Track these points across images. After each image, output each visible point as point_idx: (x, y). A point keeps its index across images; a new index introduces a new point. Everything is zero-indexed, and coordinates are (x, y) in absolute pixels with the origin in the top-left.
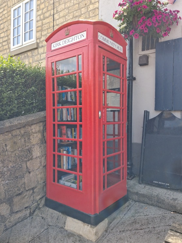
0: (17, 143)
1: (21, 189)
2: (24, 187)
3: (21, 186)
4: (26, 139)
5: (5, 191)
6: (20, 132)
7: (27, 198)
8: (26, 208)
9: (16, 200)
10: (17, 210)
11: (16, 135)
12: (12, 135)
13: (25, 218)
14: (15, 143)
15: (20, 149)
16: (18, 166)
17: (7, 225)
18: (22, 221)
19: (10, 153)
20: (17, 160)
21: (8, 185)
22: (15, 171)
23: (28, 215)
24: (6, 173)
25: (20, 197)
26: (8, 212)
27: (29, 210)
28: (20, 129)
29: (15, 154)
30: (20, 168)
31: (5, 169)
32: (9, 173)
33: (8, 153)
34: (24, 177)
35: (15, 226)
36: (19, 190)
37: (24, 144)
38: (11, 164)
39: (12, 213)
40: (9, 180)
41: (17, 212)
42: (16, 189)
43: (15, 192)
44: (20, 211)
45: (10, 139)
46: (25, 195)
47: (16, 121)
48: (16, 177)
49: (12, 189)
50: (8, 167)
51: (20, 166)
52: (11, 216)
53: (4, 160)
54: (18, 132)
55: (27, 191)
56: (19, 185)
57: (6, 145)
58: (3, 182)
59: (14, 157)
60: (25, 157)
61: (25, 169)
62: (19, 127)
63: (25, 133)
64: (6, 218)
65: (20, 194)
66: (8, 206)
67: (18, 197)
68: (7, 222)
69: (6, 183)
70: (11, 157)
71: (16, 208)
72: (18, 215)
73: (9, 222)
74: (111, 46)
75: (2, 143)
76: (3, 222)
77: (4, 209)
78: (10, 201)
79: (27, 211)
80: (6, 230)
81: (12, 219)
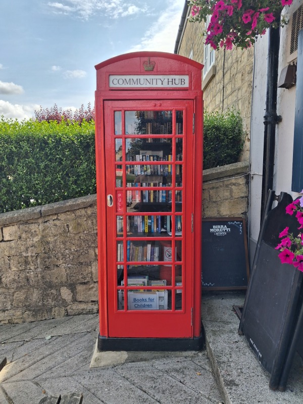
0: (81, 225)
1: (87, 279)
2: (91, 277)
3: (87, 274)
5: (67, 274)
7: (96, 291)
8: (93, 301)
9: (80, 288)
10: (80, 300)
11: (81, 216)
12: (76, 216)
13: (90, 312)
14: (78, 224)
15: (85, 232)
16: (83, 251)
17: (69, 311)
18: (86, 314)
20: (81, 244)
21: (70, 269)
22: (79, 256)
23: (95, 311)
24: (68, 256)
25: (84, 287)
26: (70, 297)
27: (97, 305)
29: (80, 237)
31: (67, 251)
32: (72, 256)
33: (71, 234)
34: (91, 266)
35: (78, 316)
36: (84, 278)
37: (91, 226)
38: (74, 248)
39: (74, 300)
40: (71, 264)
41: (80, 302)
42: (80, 277)
43: (78, 280)
44: (85, 303)
45: (73, 220)
46: (91, 286)
47: (80, 200)
48: (80, 263)
49: (75, 275)
50: (70, 250)
51: (87, 252)
52: (73, 303)
53: (66, 242)
54: (83, 212)
55: (95, 282)
56: (85, 273)
57: (68, 225)
58: (64, 264)
59: (78, 240)
60: (92, 242)
64: (67, 302)
65: (85, 283)
66: (70, 291)
67: (81, 285)
68: (68, 308)
69: (68, 267)
70: (75, 239)
71: (80, 297)
72: (82, 306)
73: (70, 308)
74: (148, 86)
75: (63, 223)
76: (64, 306)
77: (66, 293)
78: (72, 287)
79: (93, 306)
80: (67, 315)
81: (74, 307)
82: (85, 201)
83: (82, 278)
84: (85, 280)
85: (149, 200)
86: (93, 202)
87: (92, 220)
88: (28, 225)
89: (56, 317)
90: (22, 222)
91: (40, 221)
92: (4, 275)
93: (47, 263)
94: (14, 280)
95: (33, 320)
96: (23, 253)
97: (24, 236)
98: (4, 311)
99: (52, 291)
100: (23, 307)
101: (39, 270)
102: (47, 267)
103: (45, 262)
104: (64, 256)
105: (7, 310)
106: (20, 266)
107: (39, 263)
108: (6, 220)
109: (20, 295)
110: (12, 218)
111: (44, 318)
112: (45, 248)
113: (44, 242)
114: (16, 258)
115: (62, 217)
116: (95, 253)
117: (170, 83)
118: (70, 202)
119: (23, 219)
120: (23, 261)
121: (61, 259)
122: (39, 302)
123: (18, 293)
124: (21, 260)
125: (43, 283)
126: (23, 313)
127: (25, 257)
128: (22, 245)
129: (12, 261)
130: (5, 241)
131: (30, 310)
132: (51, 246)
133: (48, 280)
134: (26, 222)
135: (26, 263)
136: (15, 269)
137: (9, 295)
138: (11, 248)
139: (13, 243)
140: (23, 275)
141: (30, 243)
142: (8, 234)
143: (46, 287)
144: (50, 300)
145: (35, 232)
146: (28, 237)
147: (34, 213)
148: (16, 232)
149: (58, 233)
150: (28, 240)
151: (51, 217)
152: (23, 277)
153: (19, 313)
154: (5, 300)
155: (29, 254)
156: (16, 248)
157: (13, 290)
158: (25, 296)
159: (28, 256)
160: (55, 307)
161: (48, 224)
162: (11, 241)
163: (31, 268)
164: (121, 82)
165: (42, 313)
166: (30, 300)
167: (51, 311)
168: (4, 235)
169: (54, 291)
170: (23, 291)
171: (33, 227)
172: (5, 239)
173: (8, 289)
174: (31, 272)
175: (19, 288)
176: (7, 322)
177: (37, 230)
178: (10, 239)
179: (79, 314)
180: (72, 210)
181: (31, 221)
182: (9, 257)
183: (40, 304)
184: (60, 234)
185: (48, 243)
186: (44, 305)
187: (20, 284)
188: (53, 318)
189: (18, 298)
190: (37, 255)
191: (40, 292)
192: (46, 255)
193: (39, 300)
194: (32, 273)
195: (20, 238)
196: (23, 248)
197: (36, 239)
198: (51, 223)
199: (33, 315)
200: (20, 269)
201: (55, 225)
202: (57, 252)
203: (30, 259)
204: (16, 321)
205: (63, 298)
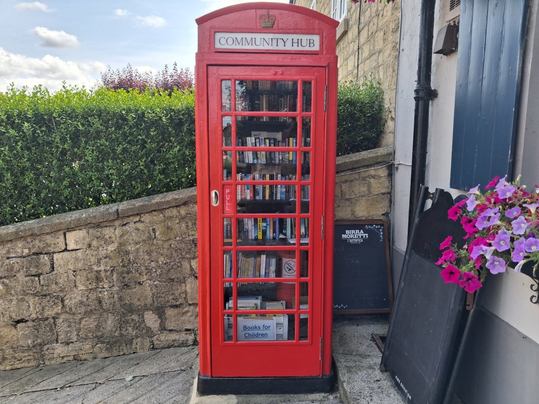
0: (172, 229)
1: (180, 300)
2: (185, 298)
3: (180, 294)
4: (190, 224)
5: (152, 294)
6: (179, 212)
7: (191, 316)
8: (187, 330)
9: (170, 312)
10: (171, 328)
11: (171, 217)
12: (165, 217)
13: (184, 344)
14: (169, 228)
15: (178, 239)
16: (175, 264)
17: (155, 343)
18: (179, 346)
19: (160, 243)
20: (172, 254)
21: (156, 287)
22: (169, 270)
23: (190, 342)
24: (154, 270)
25: (176, 311)
26: (157, 325)
27: (193, 335)
28: (178, 209)
29: (170, 245)
30: (178, 267)
31: (153, 264)
32: (160, 270)
33: (158, 242)
34: (185, 283)
35: (167, 349)
36: (176, 299)
37: (186, 231)
38: (163, 259)
39: (163, 328)
40: (159, 281)
41: (171, 330)
42: (171, 297)
43: (168, 302)
44: (177, 331)
45: (162, 221)
46: (186, 309)
47: (171, 196)
48: (170, 279)
49: (163, 295)
50: (157, 262)
51: (179, 265)
52: (161, 333)
53: (151, 251)
54: (174, 212)
55: (190, 305)
56: (177, 293)
57: (154, 230)
58: (149, 281)
59: (168, 249)
60: (187, 252)
61: (188, 271)
62: (174, 204)
63: (187, 214)
64: (153, 332)
65: (176, 306)
66: (156, 317)
67: (173, 309)
68: (154, 338)
69: (155, 285)
70: (163, 248)
71: (170, 325)
72: (173, 336)
73: (157, 339)
74: (266, 47)
75: (147, 226)
76: (149, 337)
77: (151, 320)
78: (160, 312)
79: (188, 335)
80: (153, 348)
81: (162, 338)
82: (177, 197)
83: (173, 299)
84: (177, 301)
85: (264, 196)
86: (188, 198)
87: (187, 223)
88: (100, 230)
89: (138, 351)
90: (92, 225)
91: (117, 223)
92: (68, 296)
93: (126, 280)
94: (81, 302)
95: (107, 356)
96: (93, 267)
97: (95, 243)
98: (68, 344)
99: (133, 316)
100: (94, 338)
101: (115, 289)
102: (127, 285)
103: (124, 278)
104: (149, 270)
105: (72, 342)
106: (90, 284)
107: (115, 279)
108: (70, 222)
109: (90, 323)
110: (79, 220)
111: (122, 353)
112: (123, 260)
113: (122, 251)
114: (85, 273)
115: (146, 218)
116: (191, 267)
117: (295, 45)
118: (157, 199)
119: (94, 221)
120: (94, 277)
121: (144, 273)
122: (115, 332)
123: (85, 319)
124: (93, 275)
125: (121, 306)
126: (93, 347)
127: (97, 271)
128: (92, 256)
129: (79, 277)
130: (69, 251)
131: (103, 343)
132: (131, 257)
133: (127, 302)
134: (98, 225)
135: (98, 279)
136: (83, 288)
137: (75, 322)
138: (77, 259)
139: (79, 253)
140: (93, 296)
141: (103, 252)
142: (73, 241)
143: (125, 312)
144: (130, 328)
145: (110, 238)
146: (101, 245)
147: (109, 213)
148: (84, 239)
149: (141, 240)
150: (101, 249)
151: (131, 218)
152: (93, 298)
153: (88, 346)
154: (68, 329)
155: (102, 268)
156: (84, 260)
157: (80, 316)
158: (96, 324)
159: (100, 271)
160: (137, 337)
161: (127, 227)
162: (77, 250)
163: (105, 286)
164: (230, 41)
165: (119, 346)
166: (103, 328)
167: (131, 343)
168: (67, 242)
169: (135, 317)
170: (94, 317)
171: (108, 232)
172: (69, 248)
173: (74, 314)
174: (104, 291)
175: (89, 313)
176: (71, 358)
177: (113, 235)
178: (75, 248)
179: (169, 347)
180: (159, 208)
181: (105, 224)
182: (74, 271)
183: (116, 334)
184: (144, 241)
185: (127, 253)
186: (121, 335)
187: (89, 308)
188: (134, 353)
189: (86, 327)
190: (112, 268)
191: (117, 318)
192: (125, 269)
193: (115, 329)
194: (106, 293)
195: (90, 246)
196: (93, 259)
197: (111, 248)
198: (131, 227)
199: (107, 349)
200: (90, 288)
201: (137, 229)
202: (139, 265)
203: (103, 274)
204: (83, 357)
205: (148, 325)
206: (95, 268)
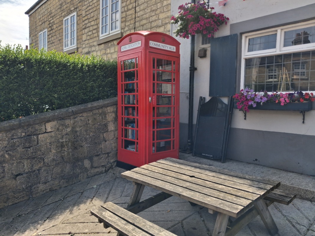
0: (96, 119)
1: (99, 152)
2: (101, 151)
3: (99, 150)
4: (103, 117)
5: (87, 151)
6: (99, 111)
7: (104, 159)
8: (102, 166)
9: (95, 159)
10: (95, 166)
11: (96, 114)
12: (93, 113)
13: (101, 173)
14: (95, 119)
15: (98, 124)
16: (97, 136)
17: (89, 174)
18: (99, 174)
19: (91, 126)
20: (96, 131)
21: (89, 147)
22: (95, 139)
23: (104, 171)
24: (88, 139)
25: (98, 157)
26: (90, 166)
27: (105, 168)
28: (98, 110)
29: (95, 127)
30: (98, 137)
31: (88, 136)
32: (90, 139)
34: (101, 144)
35: (94, 177)
36: (97, 152)
37: (101, 120)
38: (92, 134)
39: (92, 167)
40: (90, 144)
42: (95, 151)
43: (94, 154)
44: (98, 167)
45: (92, 116)
46: (102, 156)
47: (95, 104)
48: (95, 143)
49: (92, 151)
50: (90, 135)
51: (99, 136)
52: (92, 169)
53: (87, 130)
54: (97, 111)
55: (103, 154)
57: (88, 120)
58: (86, 145)
60: (102, 130)
61: (102, 138)
62: (98, 108)
63: (102, 112)
64: (88, 169)
65: (98, 155)
66: (89, 162)
67: (96, 157)
68: (88, 172)
70: (92, 128)
71: (95, 165)
72: (97, 170)
74: (163, 48)
75: (86, 118)
76: (86, 172)
77: (87, 163)
78: (91, 159)
79: (103, 168)
80: (88, 178)
81: (92, 172)
82: (99, 104)
86: (103, 105)
88: (64, 121)
89: (81, 180)
90: (60, 119)
91: (72, 117)
92: (46, 157)
93: (76, 145)
94: (54, 160)
95: (67, 185)
96: (60, 140)
97: (60, 128)
98: (46, 183)
99: (79, 163)
100: (60, 177)
101: (70, 151)
102: (76, 148)
103: (74, 144)
104: (86, 139)
105: (48, 182)
106: (58, 149)
107: (70, 145)
108: (50, 117)
109: (58, 170)
110: (54, 116)
111: (74, 183)
112: (74, 135)
113: (74, 131)
114: (55, 144)
115: (85, 115)
116: (103, 136)
117: (170, 49)
118: (89, 105)
119: (62, 116)
121: (84, 141)
122: (71, 172)
123: (55, 168)
124: (59, 144)
125: (73, 159)
126: (59, 182)
127: (61, 142)
128: (59, 134)
129: (52, 146)
130: (47, 133)
131: (64, 179)
132: (78, 134)
133: (76, 156)
134: (62, 119)
135: (62, 146)
136: (55, 151)
137: (50, 171)
138: (51, 137)
139: (53, 134)
140: (59, 155)
141: (64, 132)
142: (50, 127)
143: (75, 161)
144: (77, 169)
145: (68, 125)
146: (64, 129)
147: (69, 112)
148: (55, 126)
149: (82, 125)
151: (78, 115)
152: (59, 156)
153: (57, 182)
154: (47, 175)
155: (64, 140)
156: (55, 137)
157: (52, 167)
158: (61, 170)
159: (63, 142)
160: (81, 173)
161: (76, 119)
163: (65, 150)
165: (72, 179)
166: (64, 171)
167: (78, 177)
168: (47, 128)
169: (80, 163)
170: (60, 166)
171: (67, 122)
172: (48, 131)
173: (49, 166)
175: (57, 165)
176: (48, 190)
177: (69, 123)
178: (51, 131)
180: (91, 110)
181: (66, 118)
182: (50, 143)
183: (71, 173)
184: (84, 125)
185: (76, 132)
186: (74, 173)
187: (58, 162)
188: (79, 181)
189: (56, 172)
190: (69, 140)
191: (71, 165)
192: (75, 140)
193: (70, 171)
194: (66, 153)
195: (58, 129)
196: (59, 136)
197: (69, 130)
198: (78, 119)
199: (67, 182)
200: (58, 151)
201: (81, 120)
202: (81, 137)
203: (64, 143)
204: (55, 188)
205: (85, 166)
206: (61, 141)
